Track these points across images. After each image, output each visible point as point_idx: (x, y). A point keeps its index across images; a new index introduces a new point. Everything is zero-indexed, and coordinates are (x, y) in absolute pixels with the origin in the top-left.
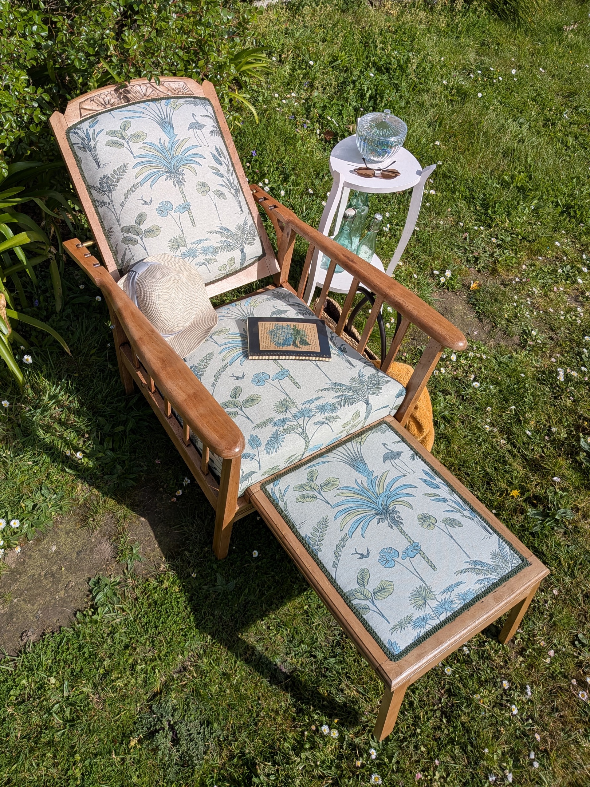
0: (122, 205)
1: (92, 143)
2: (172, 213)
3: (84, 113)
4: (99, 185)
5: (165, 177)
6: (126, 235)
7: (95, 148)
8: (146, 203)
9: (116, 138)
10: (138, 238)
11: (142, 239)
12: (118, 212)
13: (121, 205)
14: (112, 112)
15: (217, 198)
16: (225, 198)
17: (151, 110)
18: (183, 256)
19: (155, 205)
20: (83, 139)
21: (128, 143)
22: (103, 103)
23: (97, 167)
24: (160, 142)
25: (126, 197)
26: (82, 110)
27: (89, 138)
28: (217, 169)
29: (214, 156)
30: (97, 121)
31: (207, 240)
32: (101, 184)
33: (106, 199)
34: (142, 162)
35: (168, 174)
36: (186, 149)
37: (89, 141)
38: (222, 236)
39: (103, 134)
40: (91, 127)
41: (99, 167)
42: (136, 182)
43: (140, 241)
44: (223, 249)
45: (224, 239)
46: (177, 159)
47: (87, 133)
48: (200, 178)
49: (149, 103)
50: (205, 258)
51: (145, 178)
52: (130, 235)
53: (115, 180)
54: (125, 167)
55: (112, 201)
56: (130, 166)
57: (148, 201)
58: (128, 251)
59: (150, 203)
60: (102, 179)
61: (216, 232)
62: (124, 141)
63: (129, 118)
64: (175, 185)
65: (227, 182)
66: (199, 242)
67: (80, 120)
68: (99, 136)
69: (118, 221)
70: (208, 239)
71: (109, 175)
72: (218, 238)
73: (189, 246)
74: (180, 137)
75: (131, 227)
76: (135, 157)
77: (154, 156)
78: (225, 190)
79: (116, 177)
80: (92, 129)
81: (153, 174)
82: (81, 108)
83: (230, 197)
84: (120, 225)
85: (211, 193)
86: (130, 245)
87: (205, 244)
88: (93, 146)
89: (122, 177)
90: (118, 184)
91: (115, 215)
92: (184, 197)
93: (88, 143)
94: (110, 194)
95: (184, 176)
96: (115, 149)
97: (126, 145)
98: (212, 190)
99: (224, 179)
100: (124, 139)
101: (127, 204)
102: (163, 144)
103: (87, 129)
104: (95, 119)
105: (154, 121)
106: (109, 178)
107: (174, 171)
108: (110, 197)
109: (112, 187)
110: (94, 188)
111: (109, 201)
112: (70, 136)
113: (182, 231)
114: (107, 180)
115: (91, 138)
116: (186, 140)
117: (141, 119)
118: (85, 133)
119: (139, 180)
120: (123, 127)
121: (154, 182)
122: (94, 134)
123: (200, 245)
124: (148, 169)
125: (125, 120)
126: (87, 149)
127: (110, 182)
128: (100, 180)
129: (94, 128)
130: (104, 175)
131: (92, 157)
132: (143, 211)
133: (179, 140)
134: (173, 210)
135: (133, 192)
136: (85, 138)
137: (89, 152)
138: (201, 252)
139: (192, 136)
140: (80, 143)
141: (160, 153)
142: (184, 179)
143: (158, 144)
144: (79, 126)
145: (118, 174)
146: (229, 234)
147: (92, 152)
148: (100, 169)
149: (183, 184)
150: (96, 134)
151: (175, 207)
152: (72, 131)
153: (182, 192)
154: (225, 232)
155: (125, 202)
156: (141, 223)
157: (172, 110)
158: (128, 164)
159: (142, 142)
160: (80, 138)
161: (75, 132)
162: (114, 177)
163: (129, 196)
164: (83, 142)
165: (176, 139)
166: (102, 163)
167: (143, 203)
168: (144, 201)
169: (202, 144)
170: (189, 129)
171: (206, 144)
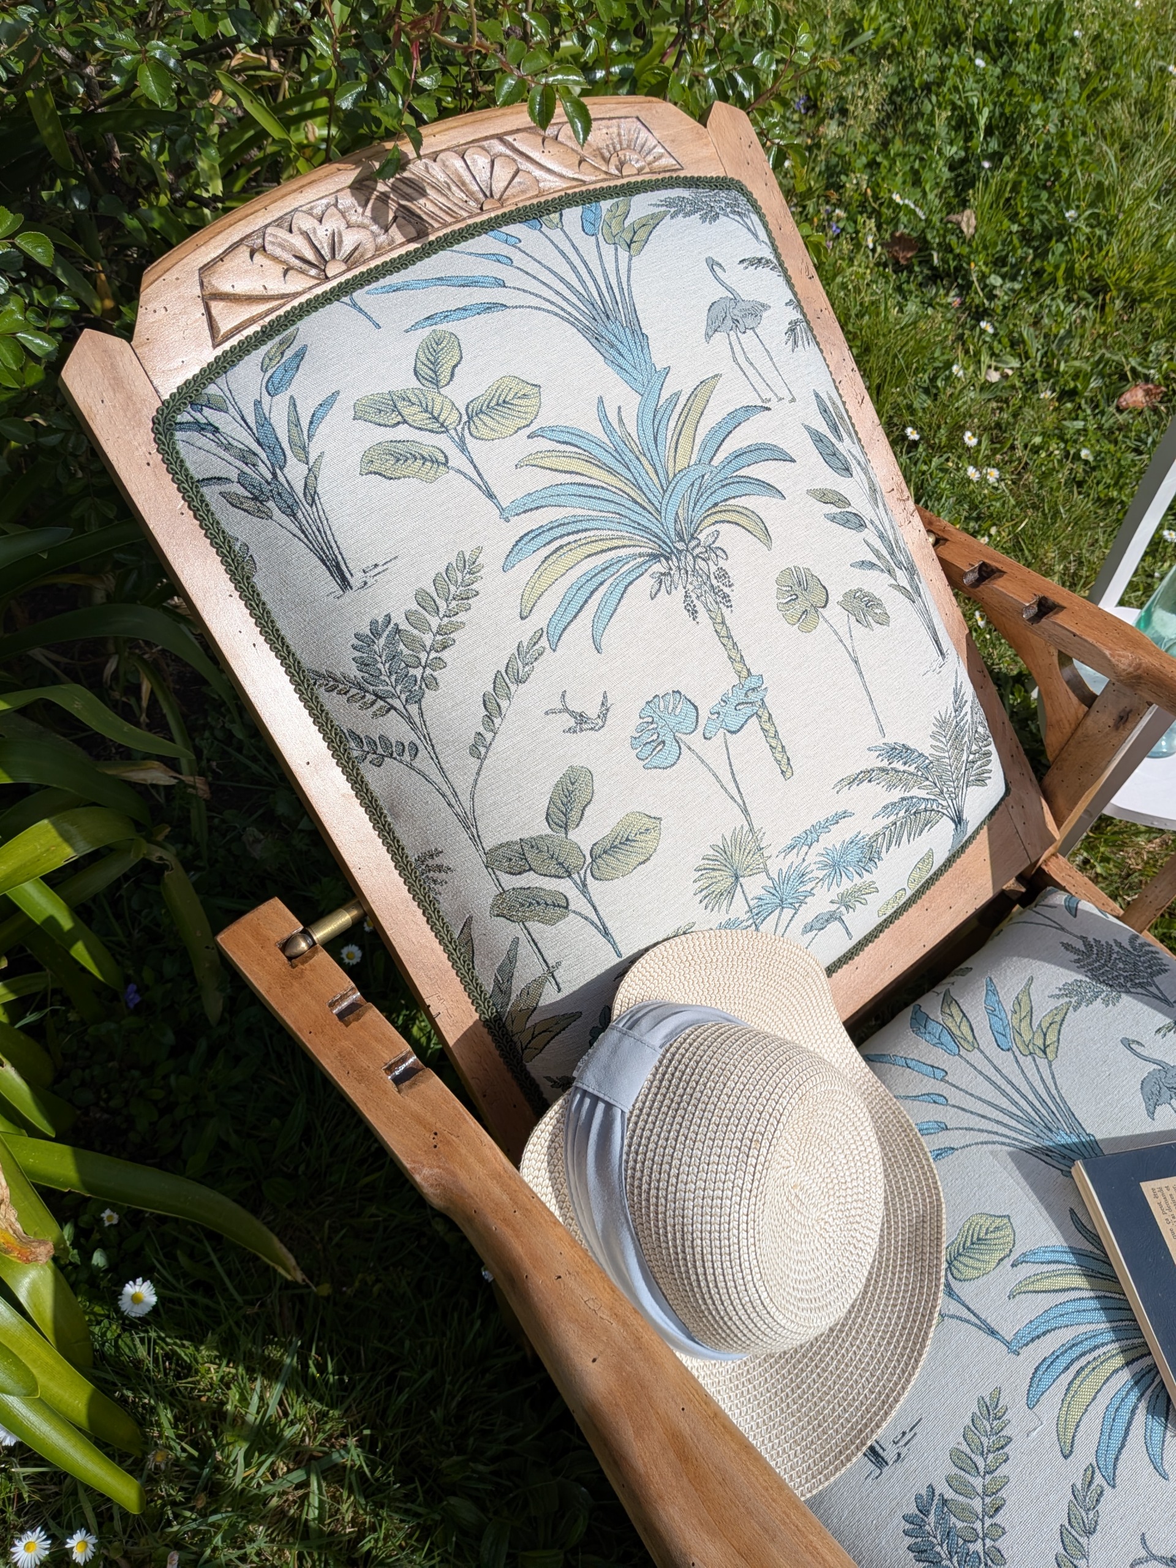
0: (479, 748)
1: (295, 472)
2: (695, 740)
3: (228, 317)
4: (353, 671)
5: (646, 583)
6: (510, 882)
7: (311, 495)
8: (581, 719)
9: (403, 432)
10: (566, 887)
11: (583, 888)
12: (462, 785)
13: (474, 751)
14: (358, 295)
15: (858, 630)
16: (884, 620)
17: (533, 267)
18: (757, 914)
19: (624, 721)
20: (246, 456)
21: (463, 447)
22: (310, 255)
23: (334, 586)
24: (604, 418)
25: (492, 710)
26: (217, 307)
27: (274, 448)
28: (840, 500)
29: (818, 439)
30: (300, 355)
31: (837, 818)
32: (363, 665)
33: (395, 728)
34: (540, 531)
35: (658, 567)
36: (713, 431)
37: (278, 463)
38: (891, 786)
39: (339, 417)
40: (273, 388)
41: (345, 584)
42: (526, 631)
43: (577, 901)
44: (893, 835)
45: (896, 794)
46: (685, 483)
47: (264, 421)
48: (785, 556)
49: (513, 229)
50: (835, 892)
51: (565, 602)
52: (529, 880)
53: (428, 639)
54: (468, 566)
55: (427, 738)
56: (491, 561)
57: (593, 711)
58: (525, 950)
59: (604, 715)
60: (364, 642)
61: (867, 776)
62: (443, 442)
63: (446, 316)
64: (694, 613)
65: (878, 544)
66: (809, 837)
67: (209, 354)
68: (322, 429)
69: (468, 823)
70: (845, 815)
71: (399, 619)
72: (878, 795)
73: (775, 866)
74: (680, 382)
75: (534, 844)
76: (505, 514)
77: (588, 492)
78: (877, 584)
79: (434, 622)
80: (282, 399)
81: (592, 583)
82: (210, 297)
83: (895, 604)
84: (476, 839)
85: (834, 613)
86: (535, 926)
87: (835, 838)
88: (299, 488)
89: (461, 617)
90: (445, 655)
91: (451, 797)
92: (736, 658)
93: (274, 475)
94: (413, 709)
95: (722, 563)
96: (407, 488)
97: (457, 459)
98: (835, 596)
99: (869, 534)
100: (444, 429)
101: (501, 744)
102: (616, 424)
103: (258, 403)
104: (287, 343)
105: (556, 314)
106: (397, 631)
107: (680, 546)
108: (417, 720)
109: (418, 672)
110: (334, 682)
111: (413, 737)
112: (180, 446)
113: (745, 811)
114: (391, 642)
115: (286, 445)
116: (706, 386)
117: (497, 315)
118: (253, 425)
119: (540, 618)
120: (425, 371)
121: (607, 612)
122: (298, 424)
123: (817, 848)
124: (570, 558)
125: (428, 330)
126: (271, 504)
127: (406, 651)
128: (354, 647)
129: (292, 390)
130: (374, 623)
131: (302, 536)
132: (577, 762)
133: (677, 395)
134: (700, 729)
135: (519, 681)
136: (255, 447)
137: (285, 520)
138: (820, 874)
139: (725, 367)
140: (234, 475)
141: (611, 471)
142: (723, 575)
143: (596, 430)
144: (212, 389)
145: (442, 605)
146: (912, 769)
147: (300, 515)
148: (349, 592)
149: (726, 596)
150: (305, 423)
151: (704, 714)
152: (183, 418)
153: (726, 637)
154: (899, 766)
155: (489, 736)
156: (574, 815)
157: (623, 254)
158: (480, 549)
159: (528, 431)
160: (226, 449)
161: (197, 422)
162: (424, 627)
163: (504, 704)
164: (246, 469)
165: (665, 394)
166: (355, 563)
167: (572, 722)
168: (572, 714)
169: (769, 395)
170: (708, 336)
171: (784, 393)
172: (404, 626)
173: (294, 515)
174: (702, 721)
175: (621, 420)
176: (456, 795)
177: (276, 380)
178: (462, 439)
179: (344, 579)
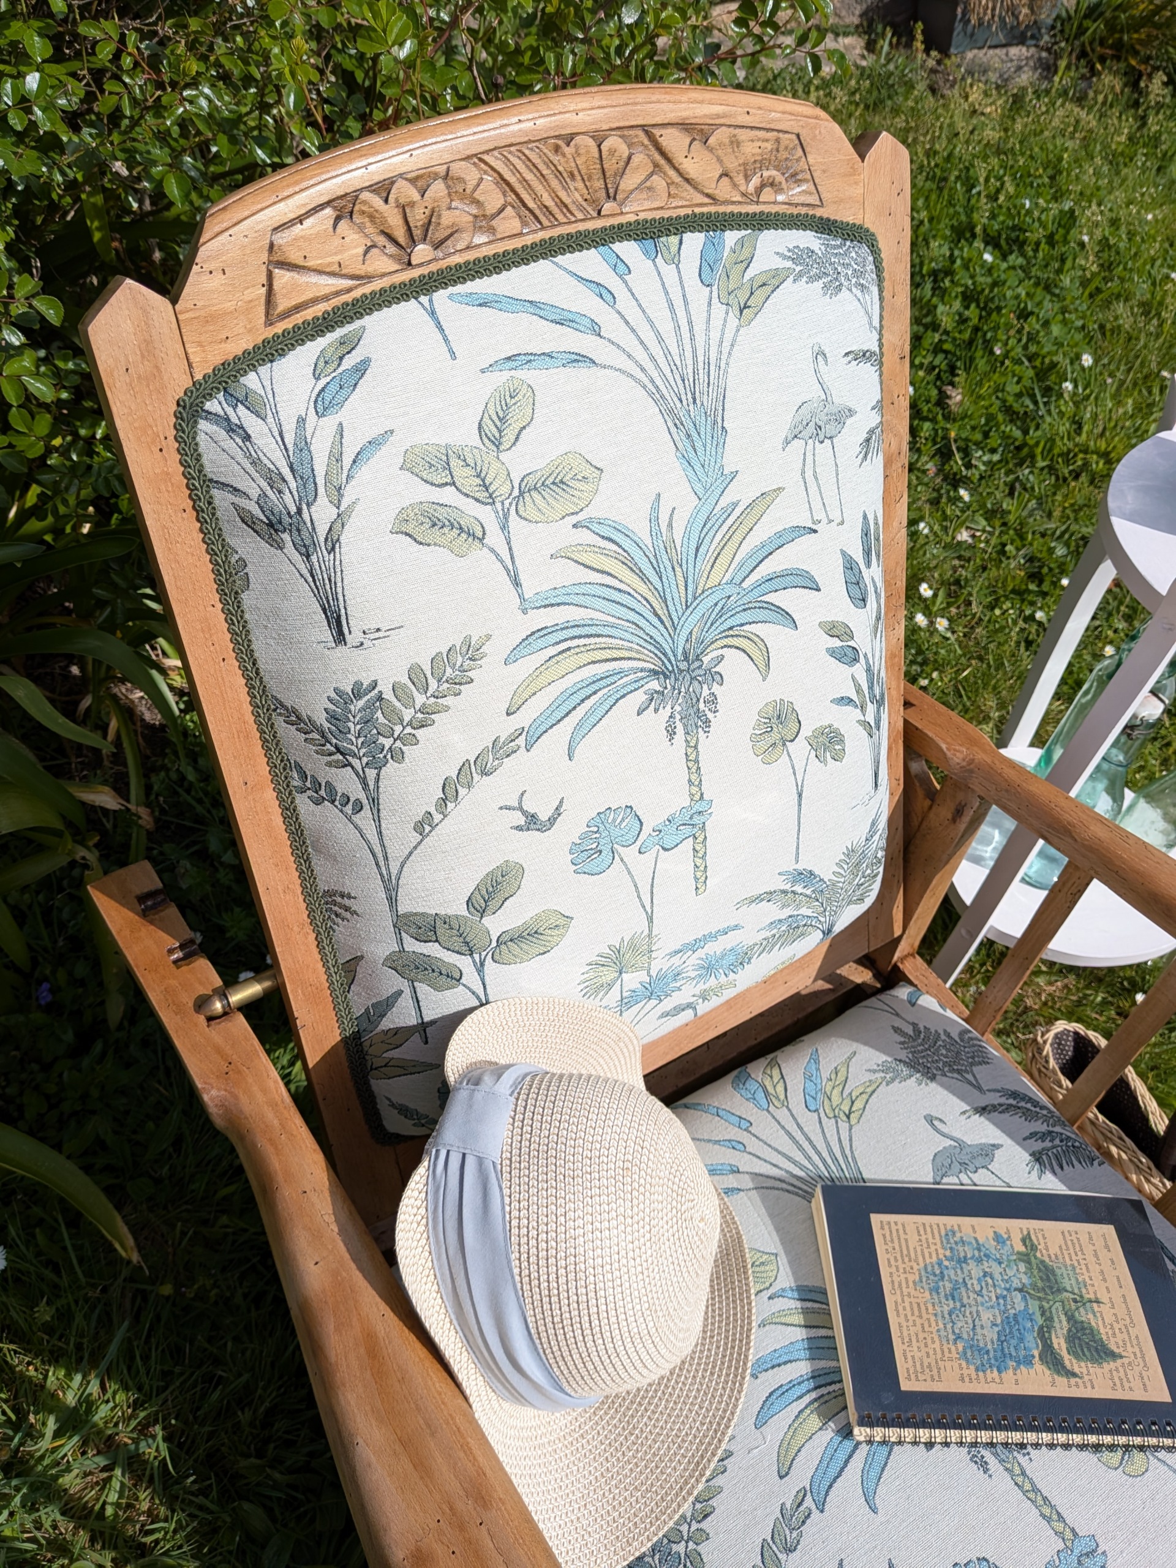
0: (424, 826)
1: (322, 514)
2: (630, 854)
3: (290, 294)
4: (321, 719)
5: (640, 697)
6: (412, 945)
7: (333, 544)
8: (532, 822)
9: (448, 495)
10: (465, 964)
11: (480, 968)
12: (396, 852)
13: (419, 827)
14: (439, 297)
15: (814, 766)
16: (840, 755)
17: (634, 315)
18: (626, 1003)
19: (570, 828)
20: (274, 479)
21: (504, 525)
22: (400, 235)
23: (327, 635)
24: (654, 519)
25: (449, 793)
27: (307, 480)
28: (843, 633)
29: (849, 566)
30: (362, 369)
31: (728, 930)
32: (332, 717)
33: (346, 782)
34: (555, 631)
35: (655, 685)
36: (754, 550)
37: (307, 498)
38: (784, 905)
39: (388, 458)
40: (322, 406)
41: (340, 638)
42: (506, 727)
43: (471, 978)
44: (770, 945)
45: (787, 912)
46: (710, 602)
47: (304, 445)
48: (776, 689)
50: (700, 988)
51: (555, 704)
52: (432, 949)
53: (408, 715)
54: (472, 652)
55: (375, 802)
56: (495, 651)
57: (544, 816)
58: (405, 1002)
59: (552, 821)
60: (343, 698)
61: (769, 893)
62: (487, 515)
63: (528, 359)
64: (671, 733)
65: (862, 679)
66: (697, 944)
67: (258, 332)
68: (364, 473)
69: (389, 886)
71: (385, 687)
72: (771, 912)
73: (658, 966)
74: (741, 493)
75: (447, 921)
76: (524, 605)
77: (613, 596)
78: (847, 720)
79: (420, 699)
80: (329, 424)
81: (587, 690)
82: (277, 261)
83: (855, 740)
84: (392, 901)
85: (800, 748)
86: (422, 989)
87: (718, 946)
88: (322, 531)
89: (449, 701)
90: (419, 733)
91: (380, 858)
92: (695, 781)
93: (299, 511)
94: (371, 774)
95: (716, 688)
96: (435, 557)
97: (495, 538)
98: (806, 731)
99: (859, 670)
100: (491, 500)
101: (446, 829)
102: (664, 529)
103: (301, 421)
104: (349, 345)
105: (644, 387)
106: (380, 698)
107: (683, 665)
108: (371, 784)
109: (387, 742)
110: (295, 718)
111: (362, 796)
112: (201, 438)
113: (650, 919)
114: (370, 705)
115: (320, 481)
116: (766, 498)
117: (583, 372)
118: (290, 447)
119: (524, 718)
120: (490, 428)
121: (593, 720)
122: (339, 460)
123: (700, 953)
124: (571, 661)
125: (507, 374)
126: (286, 536)
127: (382, 719)
128: (330, 699)
129: (343, 415)
130: (358, 684)
131: (310, 579)
132: (514, 858)
133: (735, 505)
134: (638, 843)
135: (485, 773)
136: (286, 472)
137: (297, 557)
138: (693, 974)
139: (791, 481)
140: (254, 493)
141: (644, 578)
142: (713, 700)
143: (642, 532)
144: (251, 380)
145: (433, 685)
146: (809, 892)
147: (314, 558)
148: (341, 648)
149: (707, 722)
150: (347, 460)
151: (647, 830)
152: (212, 406)
153: (693, 762)
154: (799, 889)
155: (437, 817)
156: (493, 905)
157: (733, 321)
158: (489, 637)
159: (574, 519)
160: (253, 463)
161: (228, 419)
162: (409, 702)
163: (462, 791)
164: (269, 492)
165: (722, 503)
166: (356, 624)
167: (522, 821)
168: (524, 813)
169: (821, 516)
170: (787, 442)
171: (836, 515)
172: (388, 695)
173: (308, 556)
174: (642, 837)
175: (670, 525)
176: (386, 858)
177: (328, 396)
178: (506, 517)
179: (341, 633)
